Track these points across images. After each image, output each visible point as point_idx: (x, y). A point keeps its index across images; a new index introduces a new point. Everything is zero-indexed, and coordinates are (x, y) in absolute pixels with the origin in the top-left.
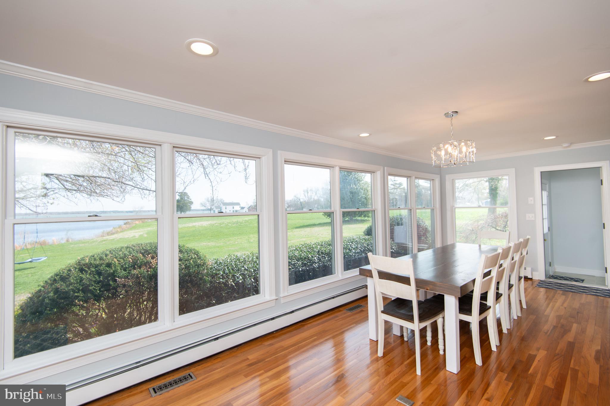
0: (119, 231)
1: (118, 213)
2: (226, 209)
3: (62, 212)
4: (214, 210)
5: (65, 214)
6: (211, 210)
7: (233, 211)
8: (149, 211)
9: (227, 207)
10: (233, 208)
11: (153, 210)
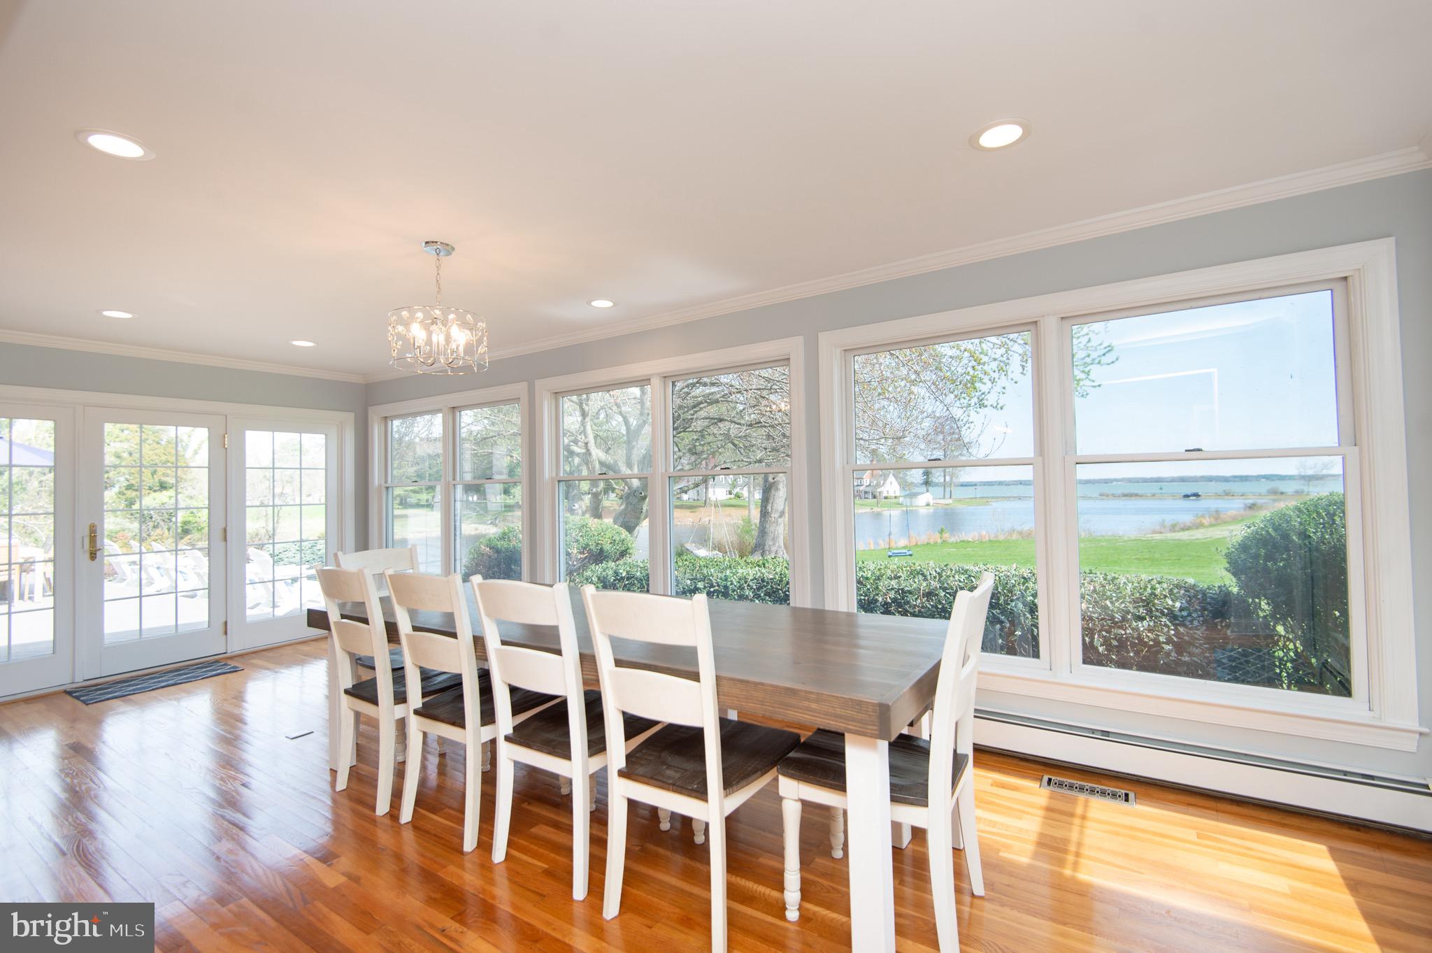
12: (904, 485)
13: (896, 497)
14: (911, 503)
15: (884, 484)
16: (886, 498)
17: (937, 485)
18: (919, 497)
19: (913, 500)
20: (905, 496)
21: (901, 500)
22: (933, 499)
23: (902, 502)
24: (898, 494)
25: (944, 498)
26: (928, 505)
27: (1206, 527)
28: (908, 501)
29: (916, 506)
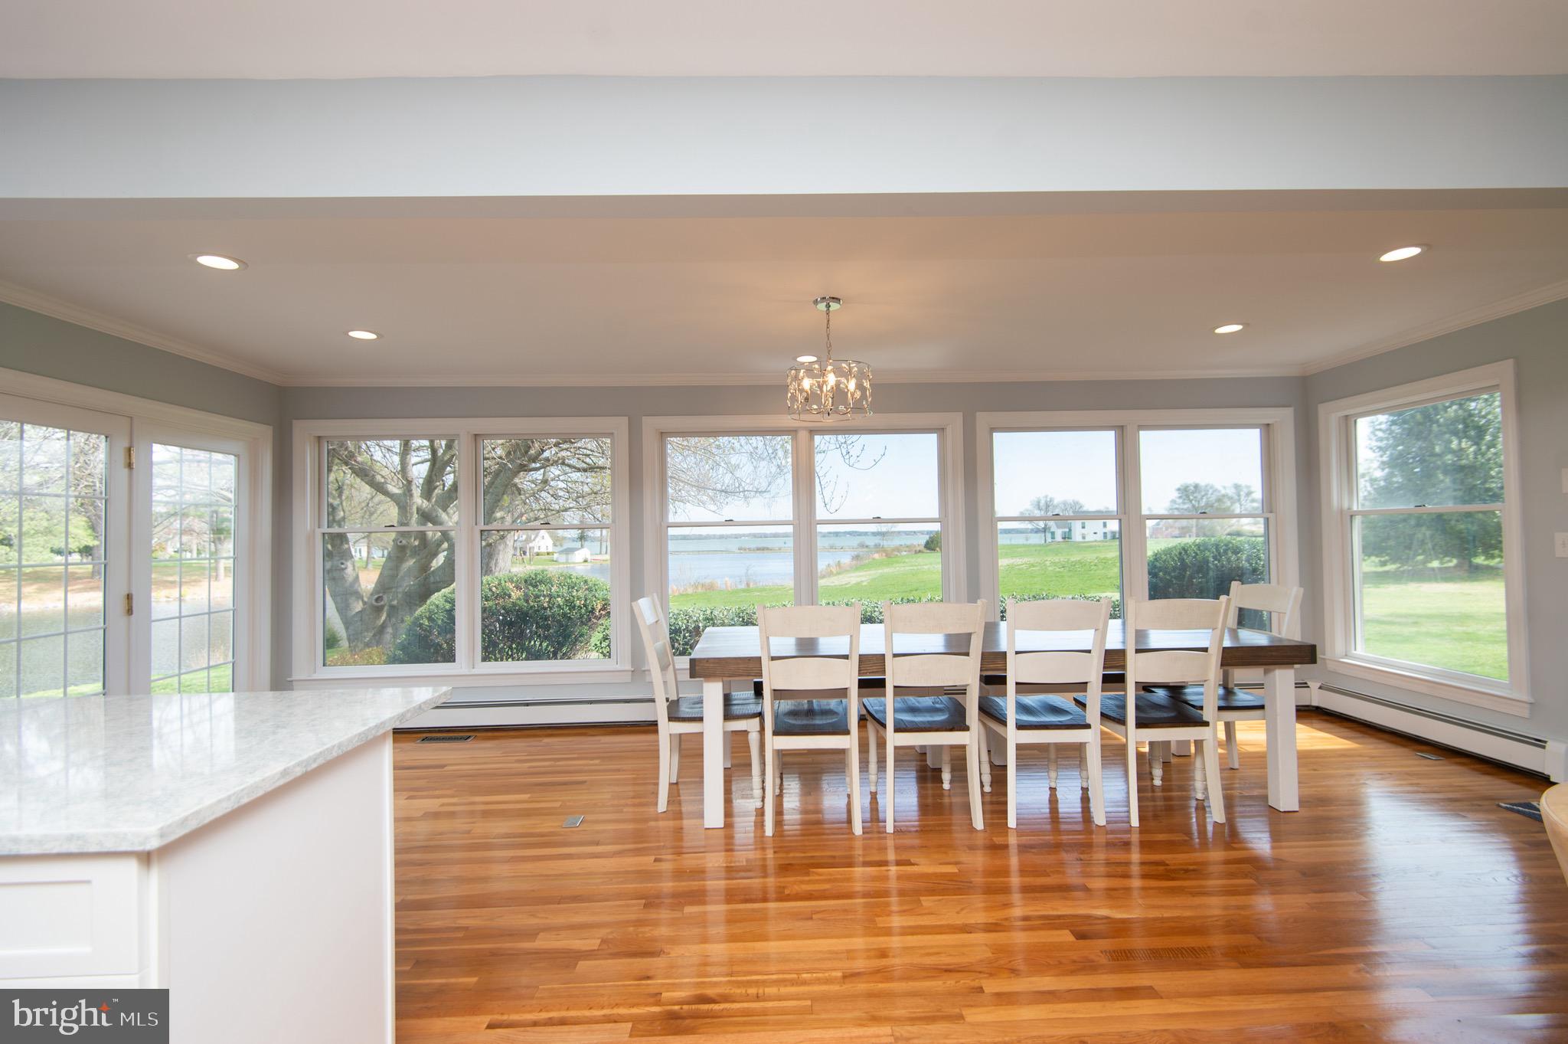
0: (835, 572)
1: (858, 535)
2: (1083, 527)
3: (771, 534)
4: (1052, 530)
5: (774, 537)
6: (1045, 532)
7: (1105, 533)
8: (915, 532)
9: (1087, 522)
10: (1105, 525)
11: (924, 531)
12: (557, 541)
13: (548, 554)
14: (567, 559)
15: (534, 540)
16: (538, 554)
17: (593, 540)
18: (576, 552)
19: (570, 556)
20: (561, 552)
21: (556, 556)
22: (591, 555)
23: (557, 558)
24: (550, 550)
25: (601, 553)
26: (586, 561)
27: (836, 575)
28: (563, 558)
29: (574, 563)
